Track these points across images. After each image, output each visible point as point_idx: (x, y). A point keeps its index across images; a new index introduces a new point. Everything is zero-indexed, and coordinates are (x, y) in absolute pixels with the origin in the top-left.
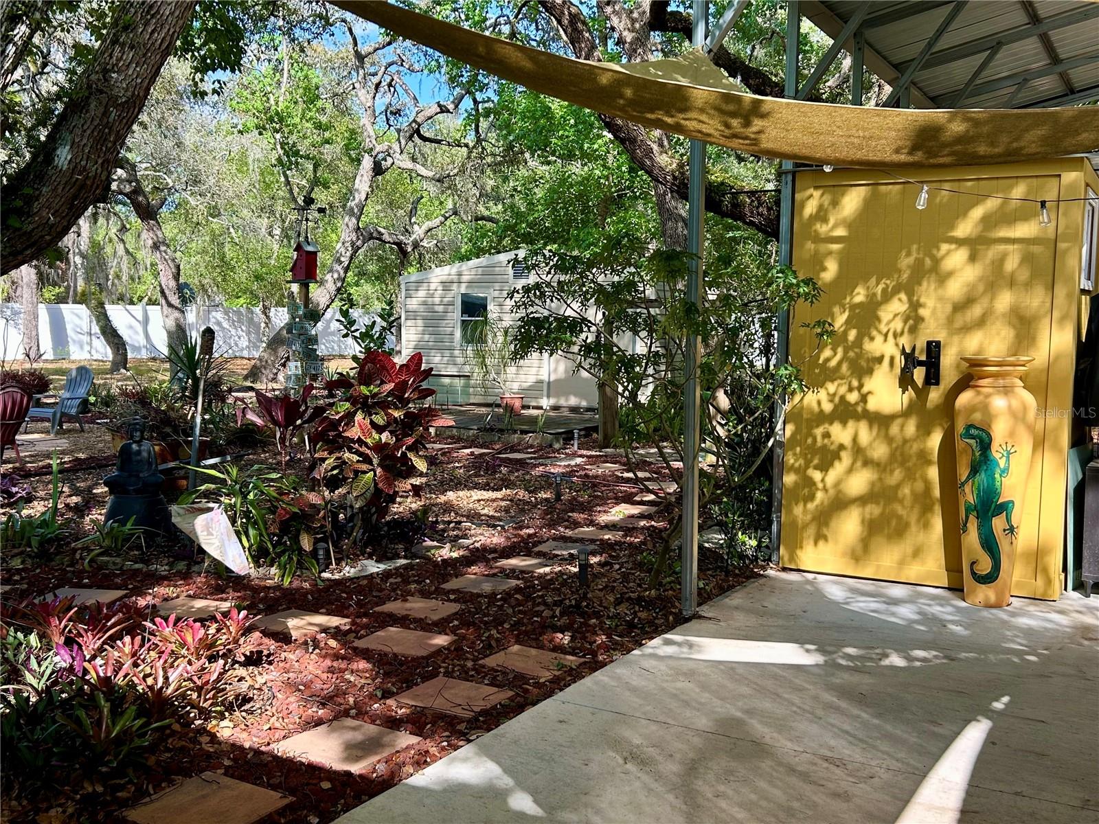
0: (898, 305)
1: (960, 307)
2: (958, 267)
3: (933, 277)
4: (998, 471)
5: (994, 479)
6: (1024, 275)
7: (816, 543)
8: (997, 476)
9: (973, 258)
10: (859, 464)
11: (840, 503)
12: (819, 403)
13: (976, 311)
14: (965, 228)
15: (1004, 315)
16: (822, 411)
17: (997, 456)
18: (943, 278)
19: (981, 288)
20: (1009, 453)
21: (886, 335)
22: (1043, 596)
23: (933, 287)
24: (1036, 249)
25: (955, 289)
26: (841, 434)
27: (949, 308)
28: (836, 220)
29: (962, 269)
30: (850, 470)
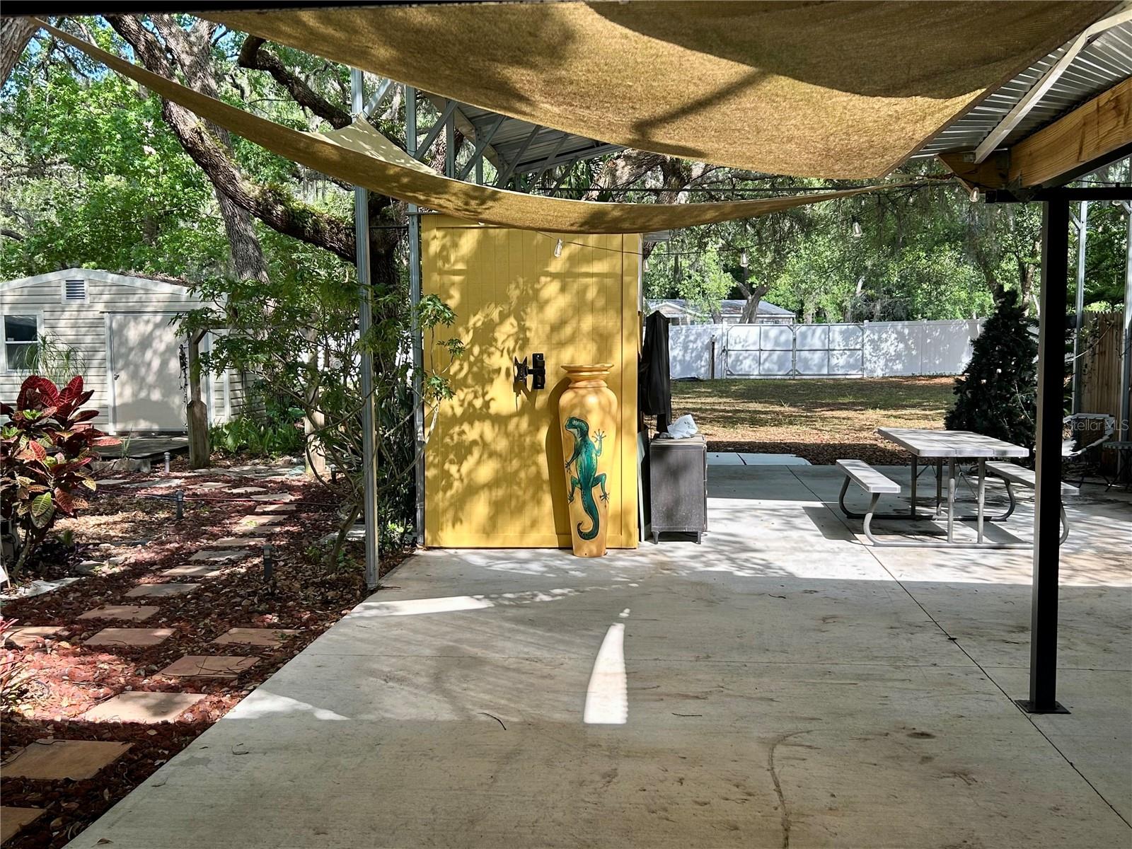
0: (509, 327)
1: (556, 327)
2: (553, 295)
3: (534, 305)
4: (594, 452)
5: (591, 458)
6: (600, 303)
7: (454, 526)
8: (594, 455)
9: (563, 289)
10: (485, 456)
11: (471, 490)
12: (452, 408)
13: (568, 330)
14: (556, 266)
15: (588, 333)
16: (454, 414)
17: (593, 440)
18: (542, 305)
19: (570, 313)
20: (601, 438)
21: (502, 351)
22: (627, 545)
23: (535, 312)
24: (608, 281)
25: (551, 313)
26: (472, 433)
27: (548, 328)
28: (456, 257)
29: (555, 298)
30: (479, 462)
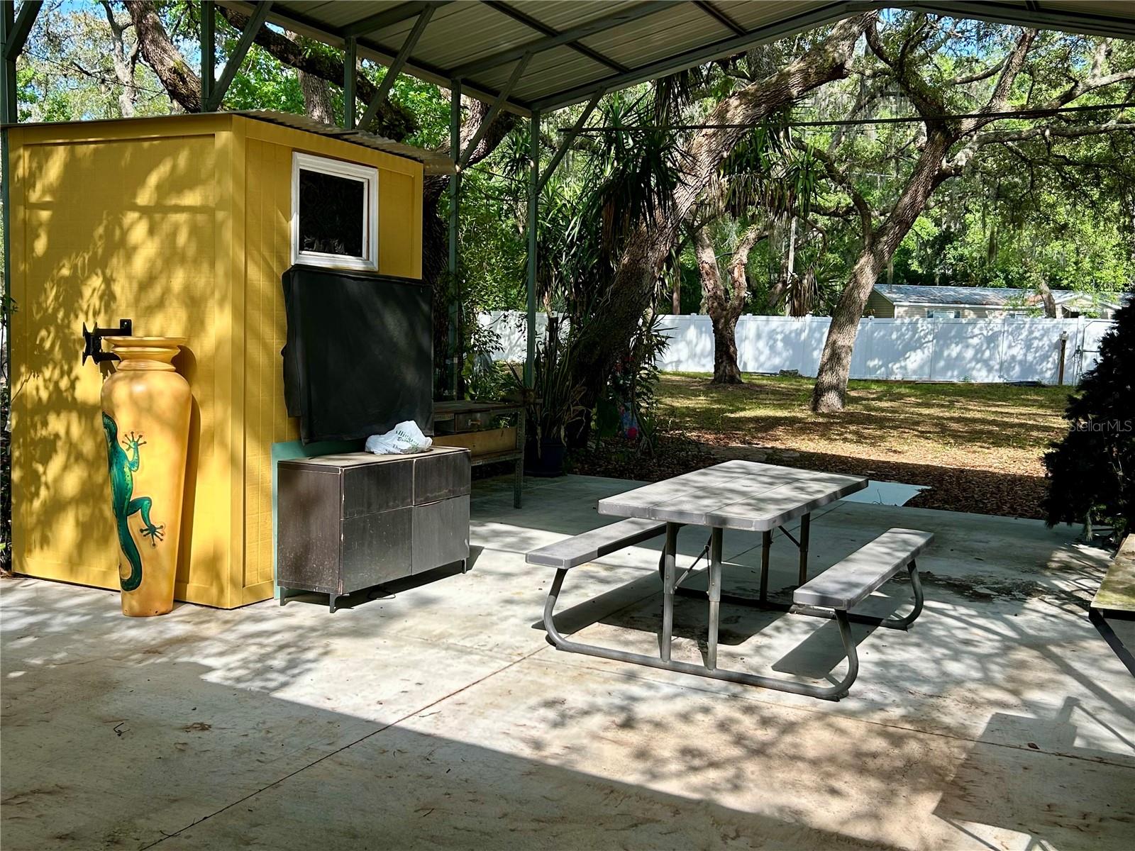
0: (96, 282)
1: (145, 285)
2: (140, 241)
3: (122, 252)
4: (127, 464)
5: (124, 473)
6: (191, 251)
7: (42, 548)
8: (126, 470)
9: (151, 232)
10: (72, 459)
11: (58, 505)
12: (37, 389)
13: (157, 290)
14: (145, 197)
15: (179, 294)
16: (40, 399)
17: (123, 447)
18: (130, 252)
19: (159, 263)
20: (137, 445)
21: (87, 314)
22: (218, 604)
23: (121, 263)
24: (201, 218)
25: (140, 264)
26: (56, 424)
27: (135, 286)
28: (44, 186)
29: (143, 243)
30: (66, 468)
